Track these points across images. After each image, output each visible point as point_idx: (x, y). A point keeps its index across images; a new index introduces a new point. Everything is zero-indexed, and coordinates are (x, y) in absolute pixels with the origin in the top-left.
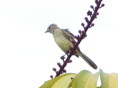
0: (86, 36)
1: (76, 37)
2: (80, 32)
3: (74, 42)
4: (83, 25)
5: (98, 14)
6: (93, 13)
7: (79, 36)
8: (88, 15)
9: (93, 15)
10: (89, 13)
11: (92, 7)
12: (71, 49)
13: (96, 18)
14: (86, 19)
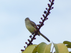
0: (43, 25)
1: (38, 25)
2: (40, 22)
3: (37, 28)
4: (42, 19)
5: (50, 13)
6: (47, 12)
7: (39, 25)
8: (45, 13)
9: (47, 13)
10: (45, 12)
11: (47, 9)
12: (35, 32)
13: (49, 15)
14: (44, 15)
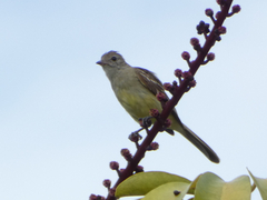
0: (193, 84)
1: (168, 87)
2: (178, 73)
3: (163, 99)
4: (186, 56)
5: (224, 31)
6: (211, 28)
7: (175, 83)
8: (200, 33)
9: (212, 32)
10: (202, 28)
11: (209, 13)
12: (156, 115)
13: (219, 39)
14: (195, 42)
